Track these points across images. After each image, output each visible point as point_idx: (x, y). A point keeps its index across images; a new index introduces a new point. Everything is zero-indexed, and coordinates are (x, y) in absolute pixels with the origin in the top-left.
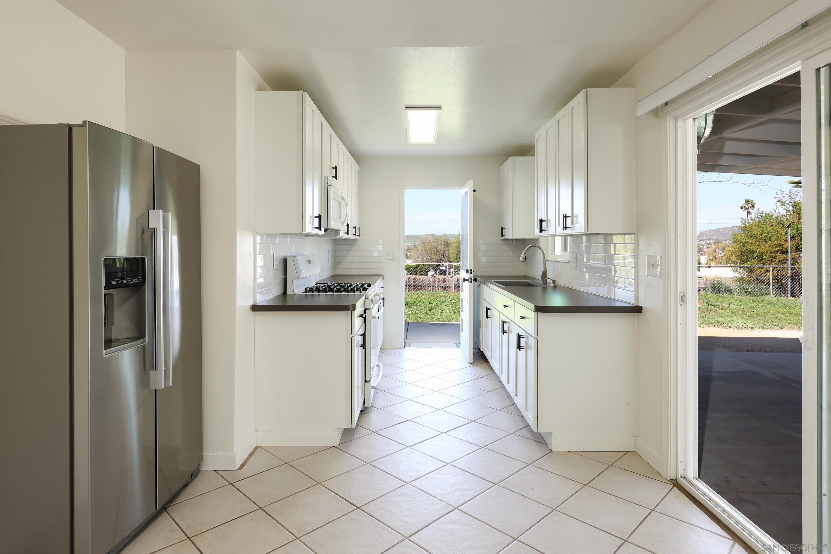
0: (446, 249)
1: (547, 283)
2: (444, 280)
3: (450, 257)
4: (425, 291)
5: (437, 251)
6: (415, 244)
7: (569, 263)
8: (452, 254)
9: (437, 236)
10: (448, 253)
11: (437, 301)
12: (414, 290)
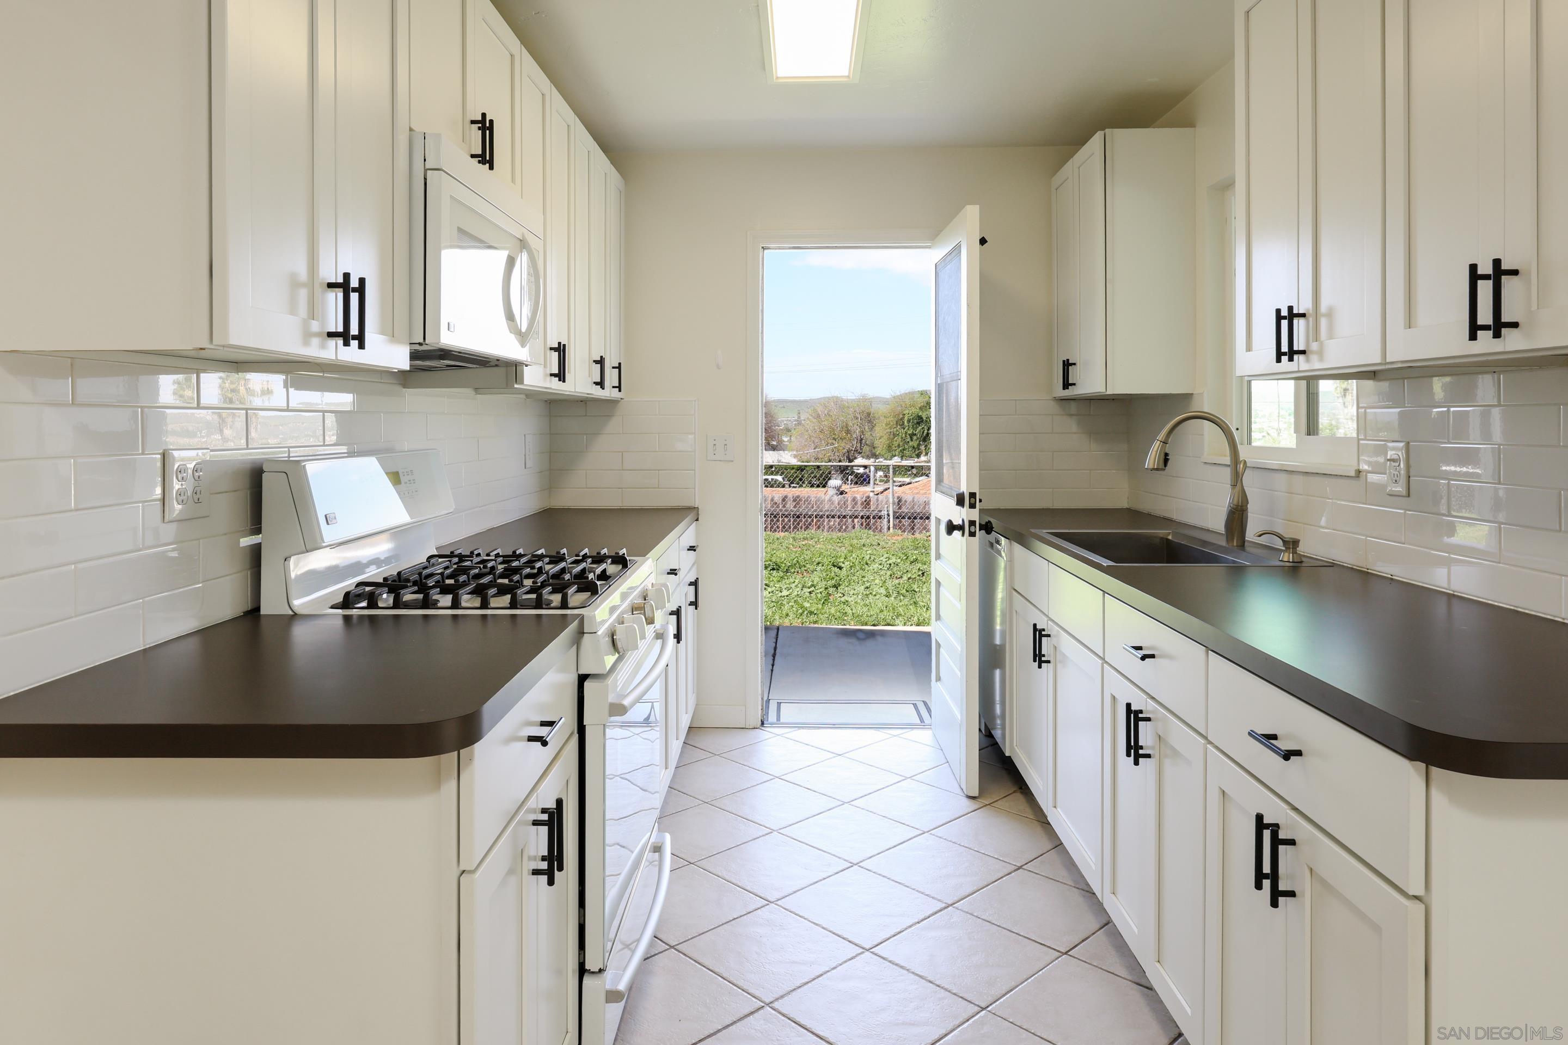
0: (867, 428)
1: (1246, 544)
2: (867, 503)
3: (875, 446)
4: (823, 530)
5: (848, 432)
6: (799, 417)
7: (1358, 477)
8: (881, 440)
9: (847, 401)
10: (871, 438)
11: (853, 558)
12: (795, 528)
